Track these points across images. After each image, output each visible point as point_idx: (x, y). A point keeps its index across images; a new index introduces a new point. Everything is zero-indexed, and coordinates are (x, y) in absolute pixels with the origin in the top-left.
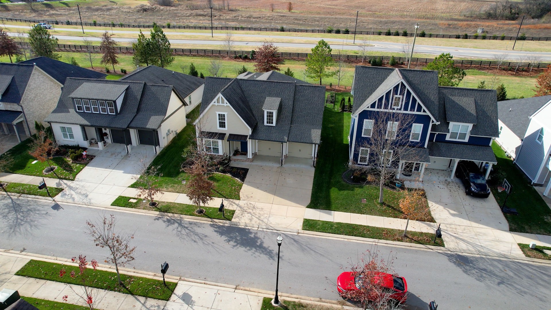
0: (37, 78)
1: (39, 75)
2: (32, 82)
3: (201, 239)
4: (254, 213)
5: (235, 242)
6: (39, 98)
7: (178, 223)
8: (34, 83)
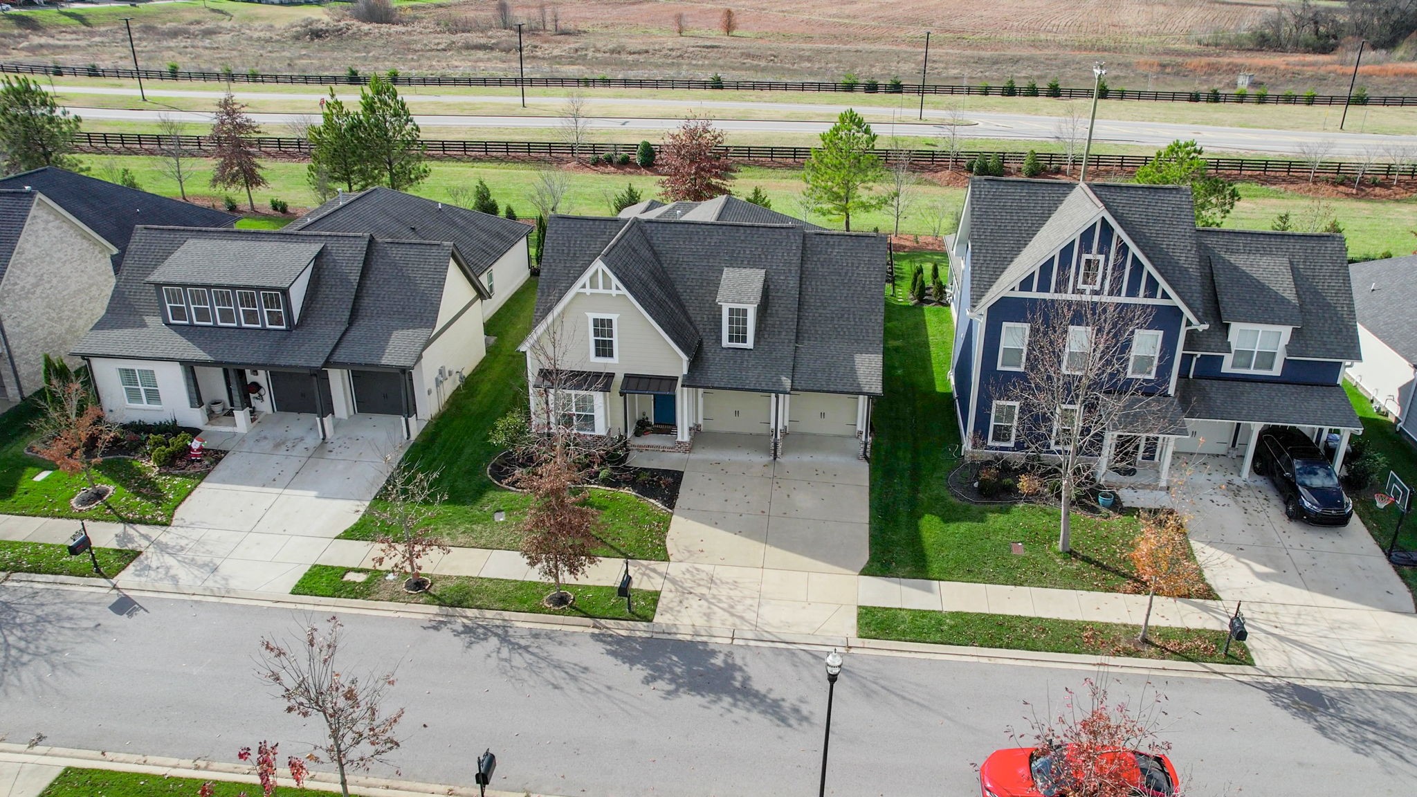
0: (44, 229)
1: (47, 222)
2: (27, 241)
3: (574, 678)
4: (714, 597)
5: (672, 681)
6: (48, 286)
7: (496, 635)
8: (35, 245)
